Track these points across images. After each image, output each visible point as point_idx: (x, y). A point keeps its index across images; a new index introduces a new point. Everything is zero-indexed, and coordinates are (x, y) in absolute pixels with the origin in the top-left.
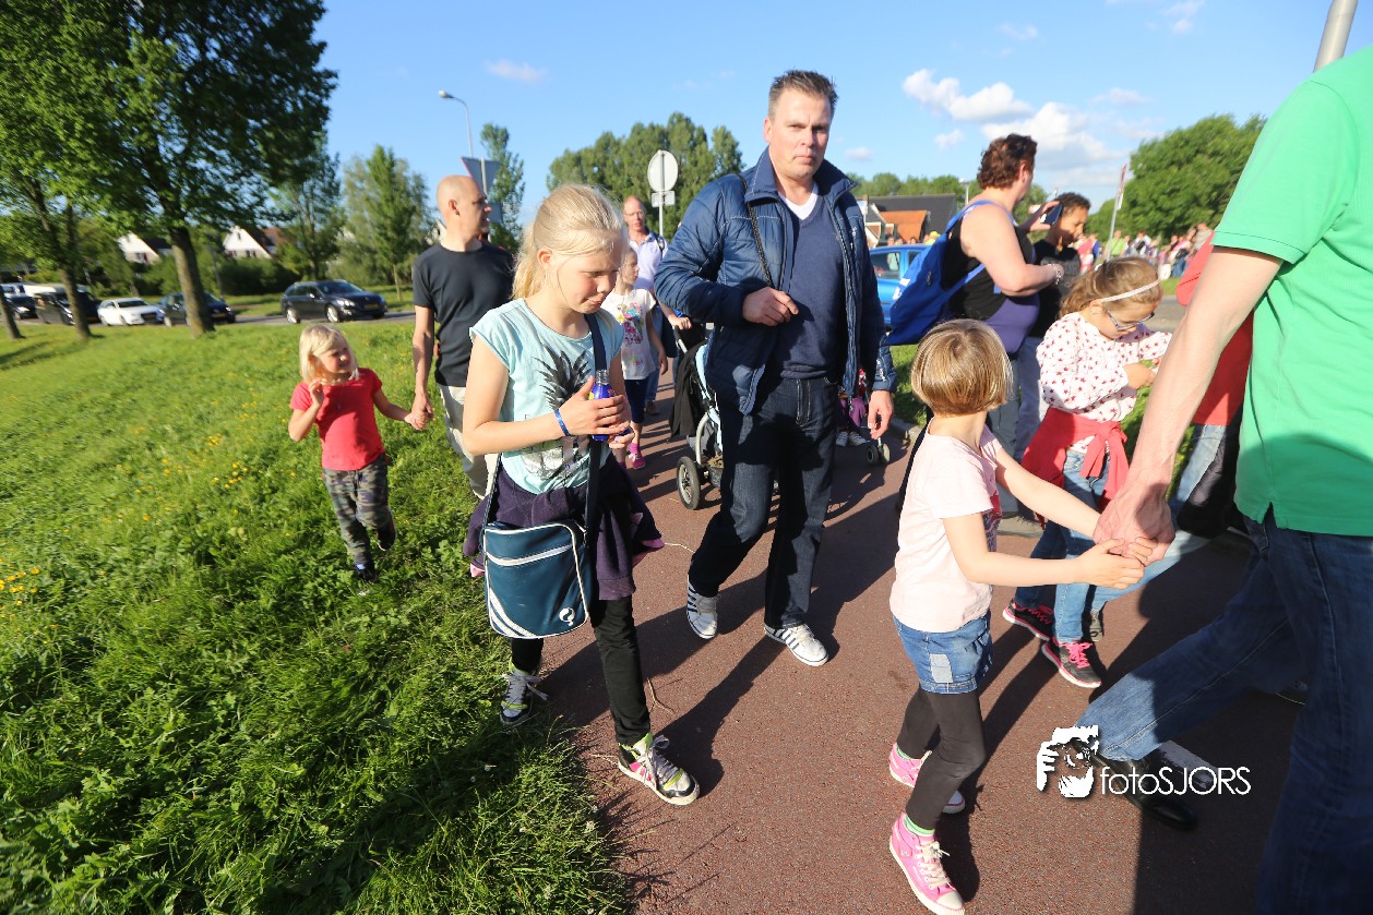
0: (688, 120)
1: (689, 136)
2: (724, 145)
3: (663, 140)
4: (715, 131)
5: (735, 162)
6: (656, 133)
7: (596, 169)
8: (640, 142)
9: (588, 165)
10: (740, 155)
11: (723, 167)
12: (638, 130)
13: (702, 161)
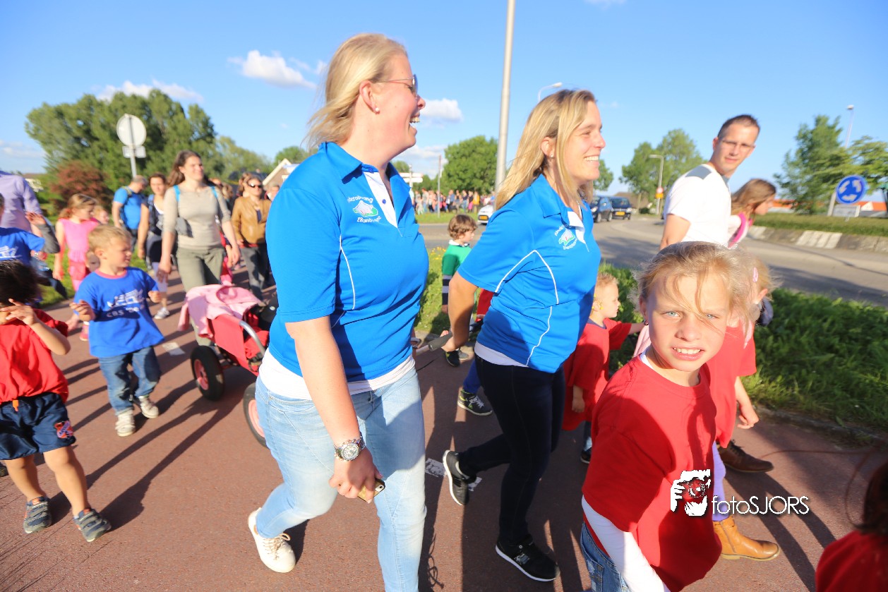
0: (166, 97)
1: (166, 107)
2: (198, 117)
3: (143, 108)
4: (191, 108)
5: (209, 130)
6: (138, 103)
7: (80, 123)
8: (124, 107)
9: (71, 119)
10: (211, 128)
11: (200, 133)
12: (120, 97)
13: (180, 128)
